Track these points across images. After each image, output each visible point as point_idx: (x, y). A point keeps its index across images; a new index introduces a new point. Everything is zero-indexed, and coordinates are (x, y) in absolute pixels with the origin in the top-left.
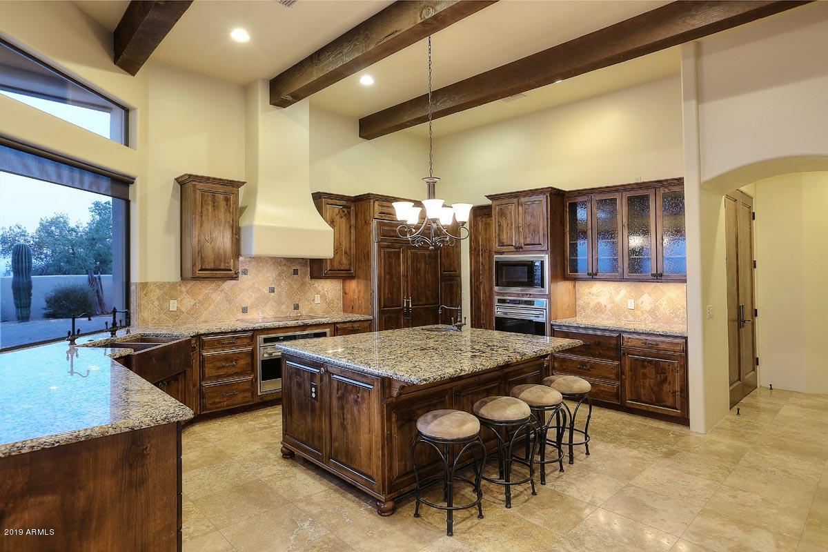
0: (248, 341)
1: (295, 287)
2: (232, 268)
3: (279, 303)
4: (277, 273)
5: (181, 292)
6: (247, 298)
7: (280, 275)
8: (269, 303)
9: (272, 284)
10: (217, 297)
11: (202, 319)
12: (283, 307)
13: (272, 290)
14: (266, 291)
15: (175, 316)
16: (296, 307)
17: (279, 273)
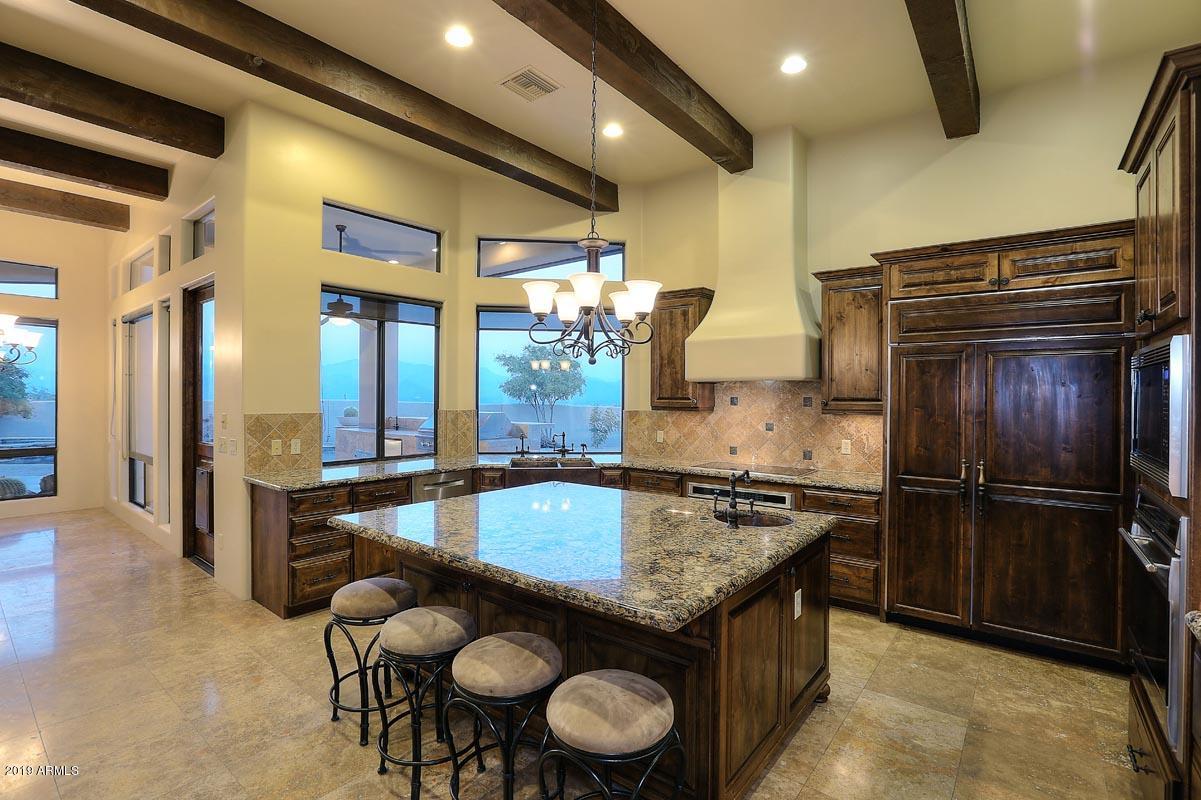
0: (672, 485)
1: (806, 424)
2: (690, 396)
3: (781, 446)
4: (778, 403)
5: (667, 422)
6: (737, 436)
7: (781, 406)
8: (765, 445)
9: (770, 418)
10: (702, 431)
11: (686, 455)
12: (787, 453)
13: (769, 428)
14: (762, 428)
15: (662, 448)
16: (807, 456)
17: (782, 404)
